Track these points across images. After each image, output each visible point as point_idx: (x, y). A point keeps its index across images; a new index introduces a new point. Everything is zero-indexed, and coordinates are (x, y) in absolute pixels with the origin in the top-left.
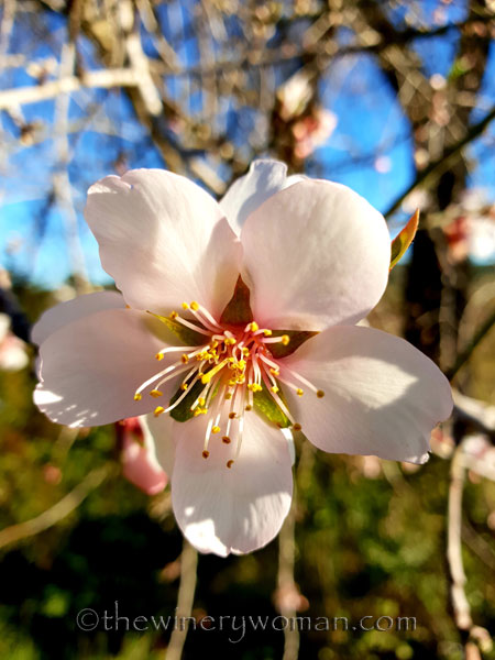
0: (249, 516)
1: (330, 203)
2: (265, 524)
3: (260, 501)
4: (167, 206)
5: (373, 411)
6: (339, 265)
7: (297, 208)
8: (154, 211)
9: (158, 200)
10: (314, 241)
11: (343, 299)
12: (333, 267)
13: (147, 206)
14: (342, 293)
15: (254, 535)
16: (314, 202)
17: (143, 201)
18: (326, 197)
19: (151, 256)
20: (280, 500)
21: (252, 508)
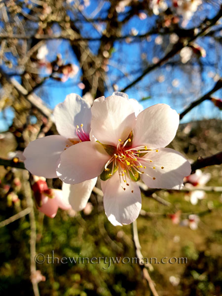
0: (125, 213)
2: (132, 214)
3: (128, 208)
4: (113, 107)
5: (163, 174)
6: (159, 129)
7: (151, 111)
9: (110, 106)
10: (153, 121)
11: (160, 139)
12: (158, 129)
15: (128, 218)
17: (106, 105)
19: (103, 124)
20: (136, 205)
21: (125, 209)
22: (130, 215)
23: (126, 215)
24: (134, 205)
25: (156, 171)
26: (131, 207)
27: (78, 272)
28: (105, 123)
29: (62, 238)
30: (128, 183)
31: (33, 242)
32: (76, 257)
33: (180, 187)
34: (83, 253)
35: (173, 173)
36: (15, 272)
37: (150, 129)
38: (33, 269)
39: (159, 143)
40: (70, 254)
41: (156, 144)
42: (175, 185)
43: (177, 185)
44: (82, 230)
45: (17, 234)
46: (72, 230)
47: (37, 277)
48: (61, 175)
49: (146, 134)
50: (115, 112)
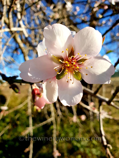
1: (90, 33)
4: (58, 33)
5: (98, 75)
6: (91, 45)
8: (56, 34)
9: (57, 32)
10: (87, 40)
11: (93, 52)
12: (90, 46)
13: (54, 33)
14: (92, 51)
16: (87, 33)
17: (54, 32)
18: (90, 31)
19: (54, 44)
20: (80, 95)
21: (74, 98)
22: (76, 100)
23: (74, 101)
24: (79, 95)
25: (93, 73)
26: (77, 96)
27: (80, 154)
28: (55, 44)
29: (71, 134)
30: (71, 79)
31: (54, 136)
32: (79, 145)
33: (109, 82)
34: (83, 143)
35: (104, 74)
36: (48, 151)
37: (85, 46)
38: (55, 149)
39: (92, 55)
40: (75, 143)
41: (90, 55)
42: (106, 82)
43: (107, 81)
44: (81, 130)
45: (48, 132)
46: (76, 130)
47: (57, 154)
48: (31, 75)
49: (83, 49)
50: (60, 36)
